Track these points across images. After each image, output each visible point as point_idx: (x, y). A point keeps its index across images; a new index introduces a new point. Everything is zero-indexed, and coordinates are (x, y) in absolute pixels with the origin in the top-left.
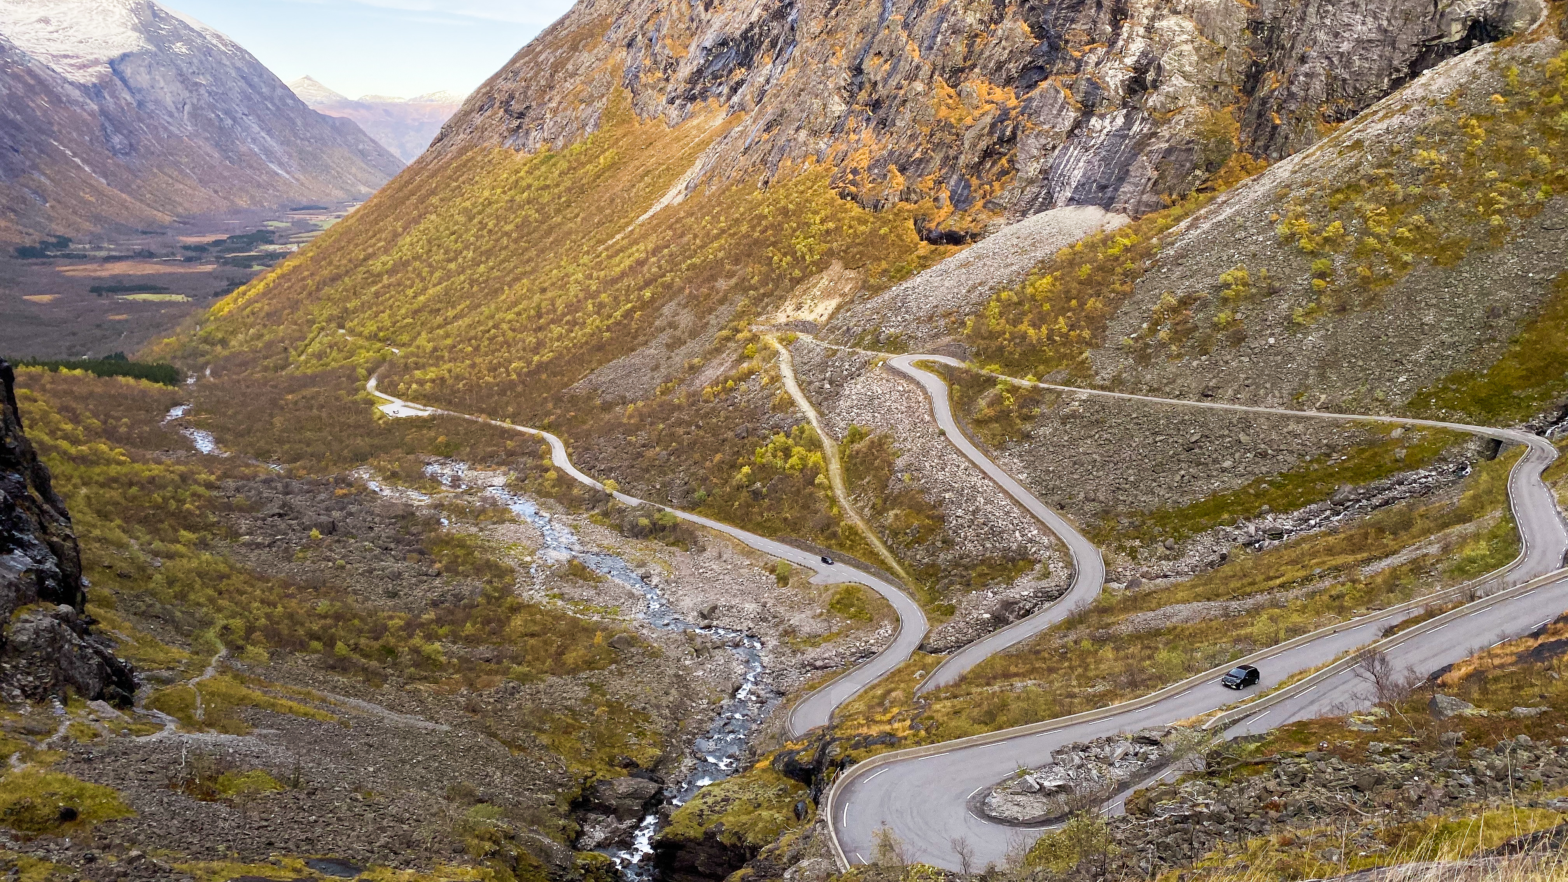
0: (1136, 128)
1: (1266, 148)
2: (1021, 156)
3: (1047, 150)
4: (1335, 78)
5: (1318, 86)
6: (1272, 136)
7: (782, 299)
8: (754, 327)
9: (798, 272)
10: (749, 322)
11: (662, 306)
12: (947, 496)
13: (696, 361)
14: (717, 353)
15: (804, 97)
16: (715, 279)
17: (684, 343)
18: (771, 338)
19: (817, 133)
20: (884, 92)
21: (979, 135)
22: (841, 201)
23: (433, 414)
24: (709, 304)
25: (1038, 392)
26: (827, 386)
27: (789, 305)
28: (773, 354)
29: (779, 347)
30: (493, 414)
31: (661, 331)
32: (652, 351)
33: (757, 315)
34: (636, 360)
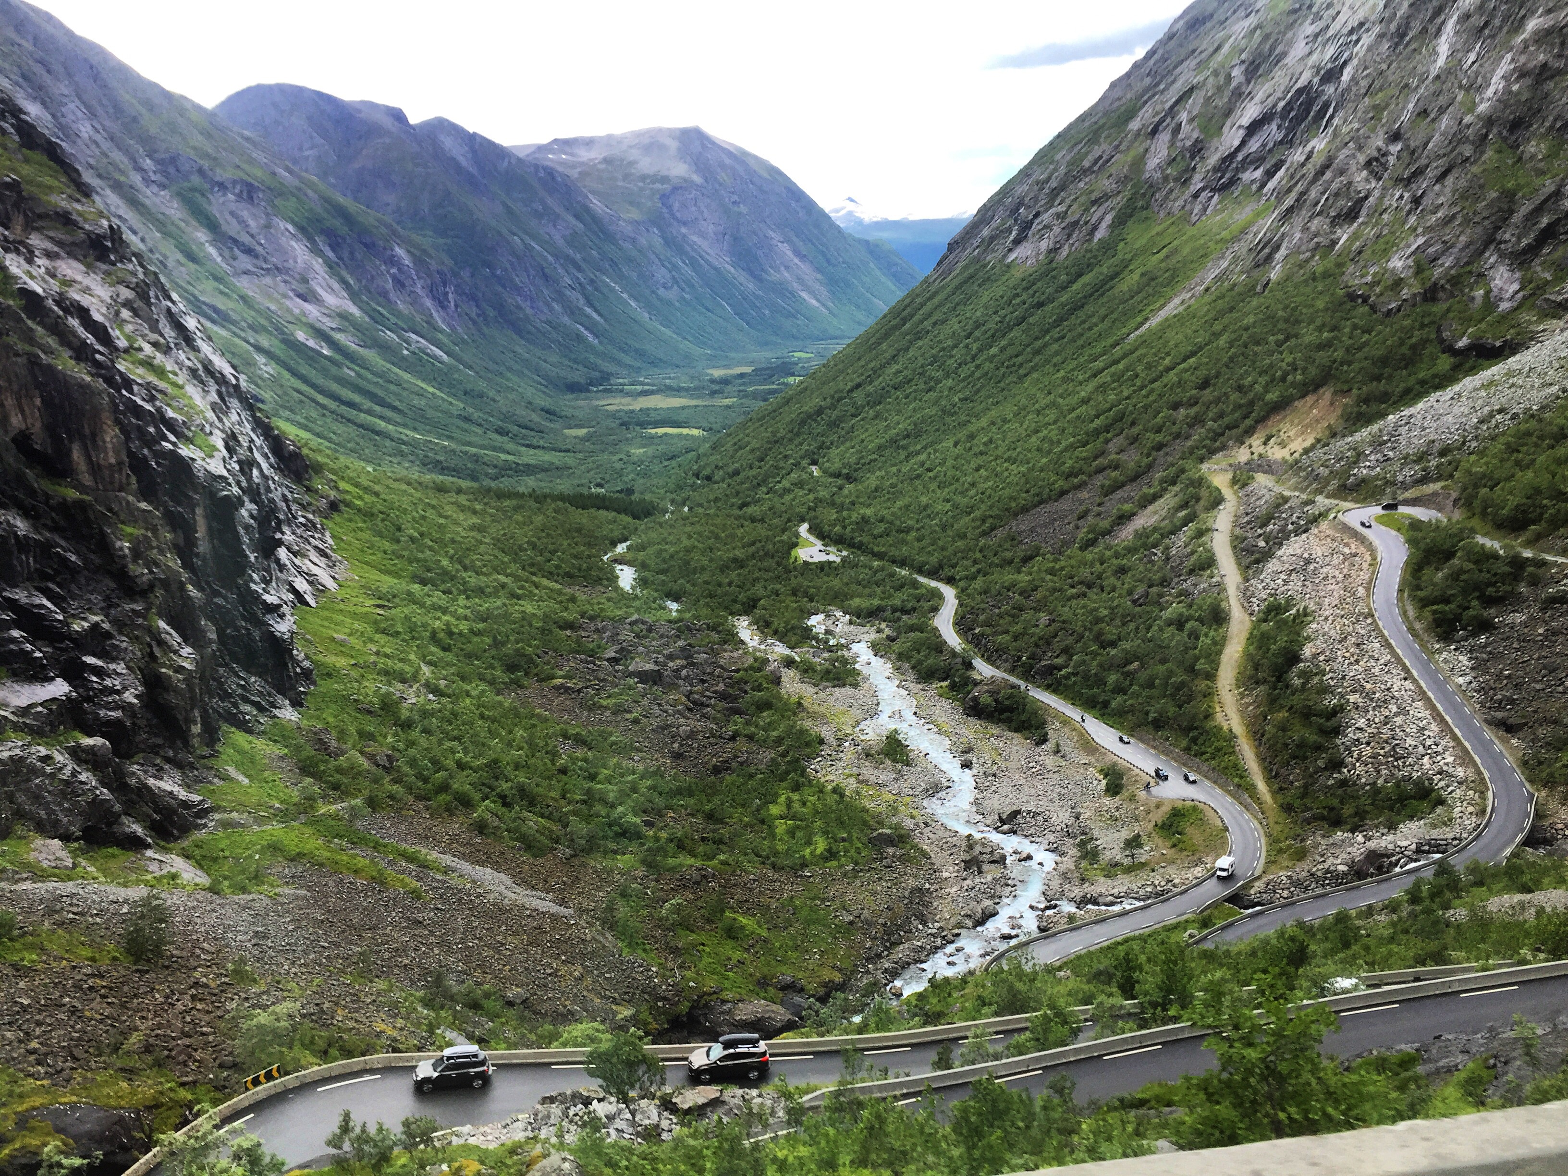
7: (1250, 432)
8: (1205, 467)
9: (1272, 396)
10: (1202, 460)
11: (1107, 441)
12: (1352, 698)
13: (1127, 507)
14: (1155, 497)
15: (1328, 175)
16: (1175, 406)
17: (1122, 485)
18: (1221, 481)
19: (1336, 222)
20: (1423, 161)
21: (1538, 210)
22: (1349, 305)
23: (844, 560)
24: (1159, 438)
25: (1518, 564)
26: (1262, 544)
27: (1256, 441)
28: (1217, 501)
29: (1227, 493)
30: (903, 564)
31: (1100, 470)
32: (1084, 495)
33: (1212, 452)
34: (1064, 505)
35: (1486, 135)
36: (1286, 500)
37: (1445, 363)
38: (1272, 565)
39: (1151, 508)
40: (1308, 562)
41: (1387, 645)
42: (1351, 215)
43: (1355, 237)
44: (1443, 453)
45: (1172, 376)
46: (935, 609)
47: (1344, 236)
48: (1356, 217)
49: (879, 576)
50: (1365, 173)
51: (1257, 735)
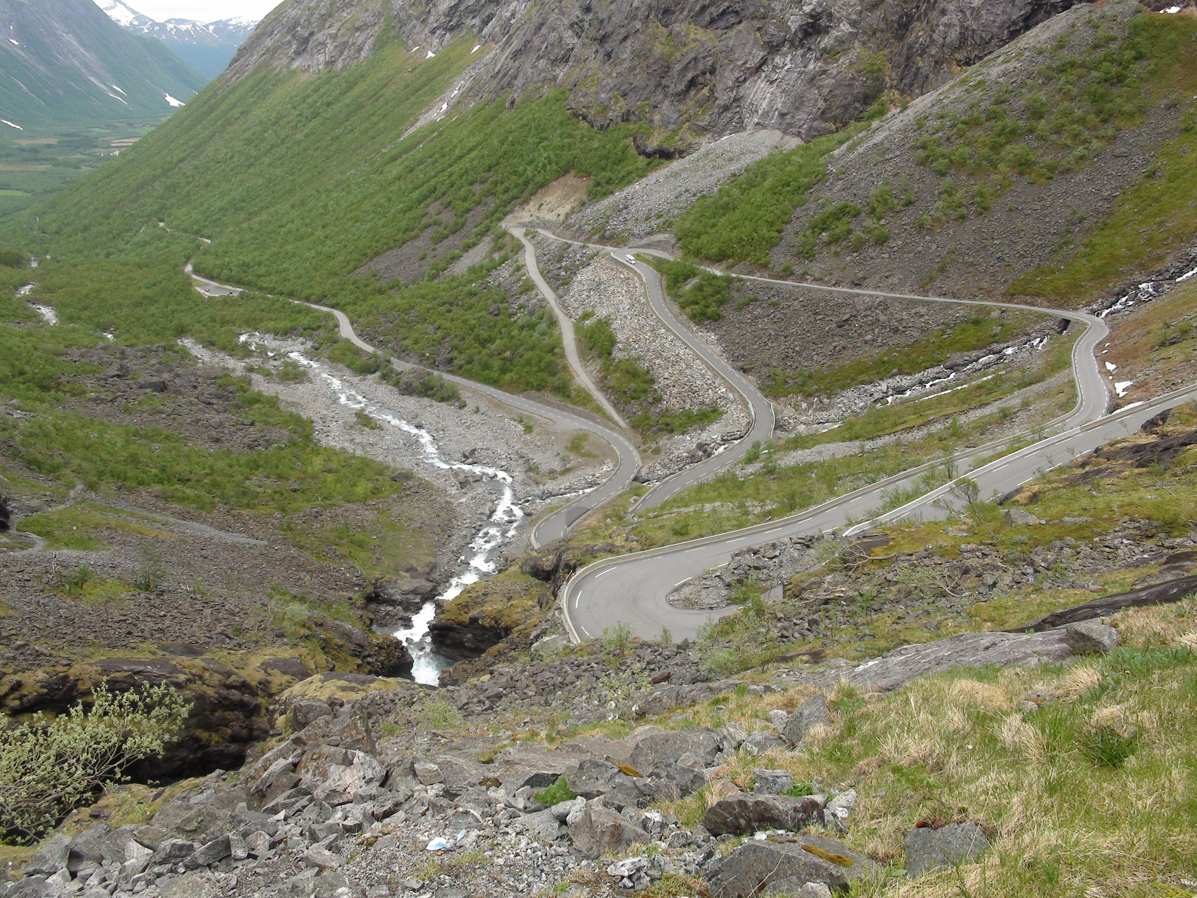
0: (811, 67)
1: (911, 85)
2: (720, 87)
3: (740, 82)
4: (967, 29)
5: (954, 35)
6: (916, 74)
7: (526, 202)
8: (503, 224)
9: (539, 179)
10: (500, 220)
11: (427, 206)
12: (657, 362)
13: (457, 252)
14: (475, 245)
15: (544, 30)
16: (472, 183)
17: (446, 237)
18: (518, 233)
19: (554, 62)
20: (609, 29)
21: (686, 68)
22: (575, 120)
23: (242, 295)
24: (467, 205)
25: (729, 281)
26: (563, 273)
27: (532, 206)
28: (519, 248)
29: (524, 241)
30: (291, 295)
31: (427, 227)
32: (420, 243)
33: (506, 214)
34: (407, 249)
35: (648, 16)
36: (570, 246)
37: (642, 160)
38: (575, 287)
39: (471, 252)
40: (599, 284)
41: (668, 330)
42: (565, 59)
43: (567, 75)
44: (659, 216)
45: (465, 163)
46: (337, 326)
47: (561, 72)
48: (567, 61)
49: (277, 305)
50: (570, 32)
51: (605, 389)
